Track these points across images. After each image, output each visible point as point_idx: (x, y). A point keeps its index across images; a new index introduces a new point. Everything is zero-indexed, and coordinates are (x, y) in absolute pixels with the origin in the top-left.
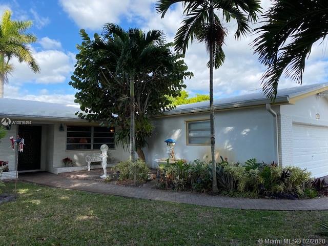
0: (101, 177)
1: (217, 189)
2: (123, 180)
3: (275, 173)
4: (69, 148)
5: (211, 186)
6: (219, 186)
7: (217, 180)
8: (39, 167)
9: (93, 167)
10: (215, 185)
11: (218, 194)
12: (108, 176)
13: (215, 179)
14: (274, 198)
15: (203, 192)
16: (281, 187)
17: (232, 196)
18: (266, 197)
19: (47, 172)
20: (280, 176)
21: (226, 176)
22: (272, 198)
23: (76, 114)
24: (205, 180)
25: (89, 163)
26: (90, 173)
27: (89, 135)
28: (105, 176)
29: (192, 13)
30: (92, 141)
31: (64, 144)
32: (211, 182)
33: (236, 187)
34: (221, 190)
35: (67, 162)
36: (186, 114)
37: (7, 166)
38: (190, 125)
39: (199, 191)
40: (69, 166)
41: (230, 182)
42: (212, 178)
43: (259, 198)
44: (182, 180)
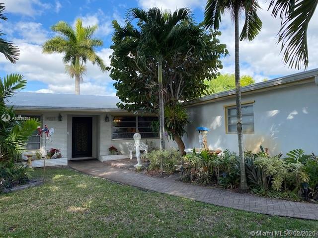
1: (246, 186)
2: (153, 170)
4: (114, 137)
6: (248, 182)
7: (247, 175)
8: (91, 155)
10: (243, 180)
11: (247, 191)
13: (243, 174)
15: (229, 188)
17: (263, 195)
19: (97, 160)
23: (117, 105)
24: (232, 174)
25: (131, 151)
27: (134, 125)
28: (138, 165)
30: (137, 129)
31: (111, 134)
34: (252, 187)
35: (113, 150)
36: (224, 97)
37: (60, 154)
39: (225, 187)
40: (114, 154)
41: (262, 178)
42: (240, 173)
44: (206, 173)
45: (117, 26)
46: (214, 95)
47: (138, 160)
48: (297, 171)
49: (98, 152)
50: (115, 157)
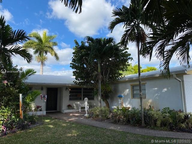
1: (145, 124)
2: (96, 117)
3: (179, 116)
4: (70, 99)
5: (141, 123)
6: (145, 123)
7: (145, 119)
8: (56, 109)
9: (82, 110)
10: (143, 122)
11: (145, 127)
12: (88, 115)
13: (143, 119)
14: (179, 132)
15: (136, 126)
16: (183, 125)
17: (153, 129)
18: (174, 131)
19: (60, 112)
20: (183, 118)
21: (149, 117)
22: (178, 131)
23: (74, 82)
24: (138, 119)
25: (80, 107)
26: (80, 113)
27: (81, 92)
28: (86, 115)
29: (128, 27)
30: (82, 95)
31: (68, 98)
32: (141, 120)
33: (156, 124)
34: (147, 125)
35: (70, 107)
36: (131, 80)
38: (133, 87)
39: (134, 125)
40: (70, 109)
41: (152, 120)
42: (141, 118)
43: (169, 131)
44: (125, 119)
45: (77, 43)
46: (126, 79)
47: (87, 112)
48: (167, 117)
49: (60, 107)
50: (71, 111)
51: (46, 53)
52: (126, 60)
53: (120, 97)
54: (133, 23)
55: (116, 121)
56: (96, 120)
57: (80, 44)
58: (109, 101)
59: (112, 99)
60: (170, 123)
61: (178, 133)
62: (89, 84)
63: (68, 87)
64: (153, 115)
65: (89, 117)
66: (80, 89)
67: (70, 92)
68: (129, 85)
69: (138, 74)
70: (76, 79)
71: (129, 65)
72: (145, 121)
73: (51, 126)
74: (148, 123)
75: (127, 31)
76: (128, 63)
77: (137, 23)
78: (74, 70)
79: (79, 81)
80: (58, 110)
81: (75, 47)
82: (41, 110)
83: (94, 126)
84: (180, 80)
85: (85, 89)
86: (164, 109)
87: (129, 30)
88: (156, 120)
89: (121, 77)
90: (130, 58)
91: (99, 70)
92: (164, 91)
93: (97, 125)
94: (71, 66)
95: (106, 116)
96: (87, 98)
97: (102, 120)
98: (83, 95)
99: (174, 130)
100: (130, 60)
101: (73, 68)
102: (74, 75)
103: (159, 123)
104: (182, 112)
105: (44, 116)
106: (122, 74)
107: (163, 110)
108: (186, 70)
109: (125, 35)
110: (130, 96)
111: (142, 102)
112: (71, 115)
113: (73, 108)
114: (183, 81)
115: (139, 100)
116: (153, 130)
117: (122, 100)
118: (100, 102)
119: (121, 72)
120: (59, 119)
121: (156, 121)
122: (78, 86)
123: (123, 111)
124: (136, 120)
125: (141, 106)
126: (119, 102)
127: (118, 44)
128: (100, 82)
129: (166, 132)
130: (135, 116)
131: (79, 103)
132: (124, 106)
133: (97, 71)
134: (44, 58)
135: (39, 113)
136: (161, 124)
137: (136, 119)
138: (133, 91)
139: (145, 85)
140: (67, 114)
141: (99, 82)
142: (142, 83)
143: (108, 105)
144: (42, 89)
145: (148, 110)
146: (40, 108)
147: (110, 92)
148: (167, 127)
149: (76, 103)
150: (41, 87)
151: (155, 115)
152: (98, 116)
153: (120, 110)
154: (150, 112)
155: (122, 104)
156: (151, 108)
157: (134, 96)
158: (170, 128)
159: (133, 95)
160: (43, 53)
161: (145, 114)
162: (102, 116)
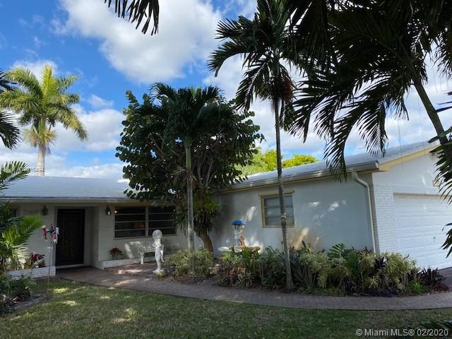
0: (154, 272)
1: (292, 285)
2: (180, 275)
3: (366, 262)
4: (118, 235)
5: (285, 281)
6: (294, 281)
7: (292, 273)
8: (81, 261)
9: (147, 259)
10: (289, 278)
11: (294, 291)
12: (162, 271)
13: (289, 272)
14: (365, 296)
15: (275, 289)
16: (374, 281)
17: (310, 293)
18: (354, 294)
19: (92, 267)
20: (372, 266)
21: (302, 267)
22: (362, 295)
23: (125, 192)
24: (278, 273)
25: (142, 254)
26: (143, 267)
27: (143, 218)
28: (158, 271)
29: (254, 63)
30: (147, 224)
31: (112, 231)
32: (285, 275)
33: (316, 281)
34: (298, 286)
35: (116, 253)
36: (260, 186)
37: (43, 261)
38: (265, 200)
39: (270, 288)
40: (118, 259)
41: (307, 275)
42: (285, 271)
43: (345, 296)
44: (249, 274)
45: (132, 98)
46: (248, 183)
47: (159, 264)
48: (340, 266)
49: (93, 256)
50: (120, 263)
51: (52, 121)
52: (250, 141)
53: (238, 224)
54: (263, 57)
55: (229, 281)
56: (182, 282)
57: (141, 102)
58: (211, 234)
59: (219, 230)
60: (346, 279)
61: (363, 298)
62: (163, 196)
63: (110, 207)
64: (310, 263)
65: (166, 276)
66: (142, 209)
67: (117, 218)
68: (256, 197)
69: (277, 171)
70: (132, 185)
71: (256, 152)
72: (293, 277)
73: (72, 303)
74: (299, 282)
75: (251, 73)
76: (254, 146)
77: (272, 56)
78: (126, 164)
79: (139, 191)
80: (87, 262)
81: (127, 108)
82: (42, 265)
83: (177, 297)
84: (366, 184)
85: (152, 209)
86: (334, 247)
87: (255, 71)
88: (318, 273)
89: (238, 179)
90: (258, 136)
91: (188, 163)
92: (333, 209)
93: (185, 293)
94: (117, 155)
95: (204, 270)
96: (160, 230)
97: (196, 281)
98: (149, 223)
99: (354, 291)
100: (259, 140)
101: (123, 158)
102: (125, 177)
103: (322, 279)
104: (371, 252)
105: (51, 279)
106: (240, 173)
107: (331, 250)
108: (377, 162)
109: (246, 82)
110: (260, 222)
111: (287, 235)
112: (120, 272)
113: (124, 256)
114: (371, 186)
115: (280, 230)
116: (310, 297)
117: (241, 231)
118: (192, 240)
119: (238, 167)
120: (90, 284)
121: (316, 275)
122: (136, 203)
123: (244, 257)
124: (273, 276)
125: (284, 242)
126: (236, 237)
127: (231, 102)
128: (190, 191)
129: (338, 298)
130: (271, 267)
131: (138, 243)
132: (247, 244)
133: (183, 165)
134: (48, 135)
135: (38, 273)
136: (327, 281)
137: (275, 273)
138: (266, 210)
139: (291, 196)
140: (110, 272)
141: (188, 191)
142: (285, 190)
143: (209, 244)
144: (45, 211)
145: (299, 251)
146: (40, 261)
147: (215, 214)
148: (340, 288)
149: (132, 243)
150: (43, 206)
151: (315, 263)
152: (185, 271)
153: (239, 254)
154: (304, 256)
155: (241, 241)
156: (305, 246)
157: (267, 221)
158: (347, 289)
159: (266, 218)
160: (44, 122)
161: (294, 262)
162: (196, 271)
